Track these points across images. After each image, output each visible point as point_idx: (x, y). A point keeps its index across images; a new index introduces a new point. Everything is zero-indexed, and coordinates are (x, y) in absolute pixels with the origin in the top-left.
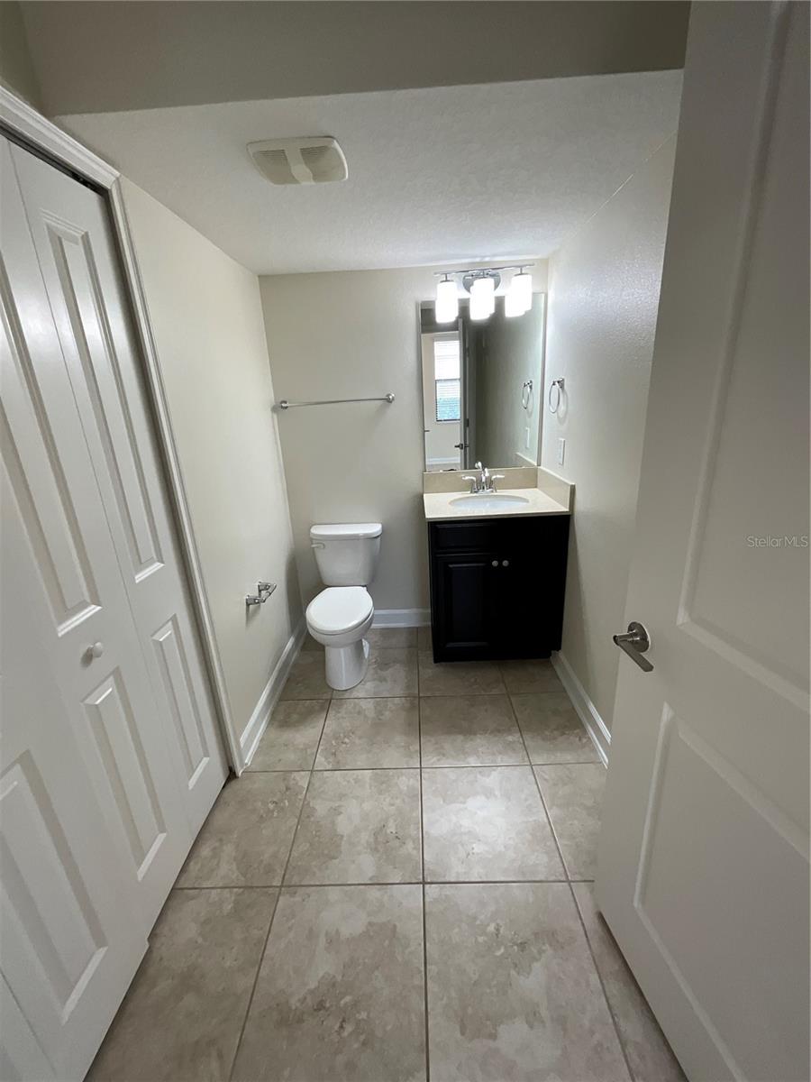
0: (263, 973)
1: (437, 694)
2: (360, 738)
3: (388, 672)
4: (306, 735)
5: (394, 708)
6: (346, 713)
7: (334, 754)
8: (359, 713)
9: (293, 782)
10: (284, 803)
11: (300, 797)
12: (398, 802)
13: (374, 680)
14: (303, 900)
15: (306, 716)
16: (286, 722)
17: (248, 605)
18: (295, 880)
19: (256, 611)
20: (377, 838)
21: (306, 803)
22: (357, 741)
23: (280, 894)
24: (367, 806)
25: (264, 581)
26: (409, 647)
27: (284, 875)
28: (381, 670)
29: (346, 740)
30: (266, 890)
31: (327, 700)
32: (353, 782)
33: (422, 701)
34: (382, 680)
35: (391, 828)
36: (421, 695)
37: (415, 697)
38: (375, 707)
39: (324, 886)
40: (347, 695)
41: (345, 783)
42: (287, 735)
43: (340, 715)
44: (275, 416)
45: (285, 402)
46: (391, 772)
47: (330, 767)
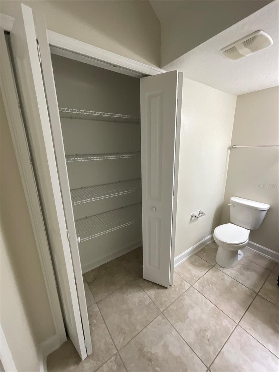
0: (144, 331)
1: (269, 300)
2: (217, 289)
3: (247, 272)
4: (197, 272)
5: (240, 289)
6: (217, 275)
7: (203, 287)
8: (222, 279)
9: (183, 284)
10: (177, 288)
11: (183, 291)
12: (218, 327)
13: (238, 272)
14: (165, 324)
15: (201, 266)
16: (193, 263)
17: (192, 217)
18: (166, 315)
19: (194, 220)
20: (200, 331)
21: (183, 294)
22: (215, 289)
23: (160, 314)
24: (204, 316)
25: (202, 211)
26: (267, 269)
27: (164, 310)
28: (243, 269)
29: (211, 285)
30: (158, 309)
31: (212, 265)
32: (204, 302)
33: (257, 297)
34: (242, 274)
35: (208, 334)
36: (259, 294)
37: (255, 293)
38: (231, 283)
39: (173, 326)
40: (221, 269)
41: (200, 300)
42: (191, 267)
43: (213, 274)
44: (229, 151)
45: (235, 146)
46: (222, 313)
47: (199, 290)
